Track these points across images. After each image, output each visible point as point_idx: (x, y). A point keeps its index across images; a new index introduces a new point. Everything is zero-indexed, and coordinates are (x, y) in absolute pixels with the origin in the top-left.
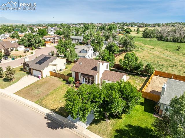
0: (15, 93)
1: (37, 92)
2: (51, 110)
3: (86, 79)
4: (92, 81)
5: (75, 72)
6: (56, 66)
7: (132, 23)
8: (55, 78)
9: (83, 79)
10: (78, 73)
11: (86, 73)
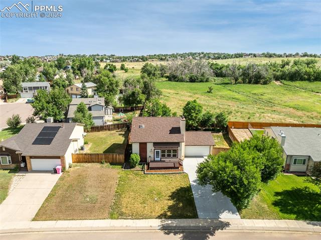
0: (34, 220)
1: (88, 199)
2: (159, 217)
3: (163, 151)
4: (175, 151)
5: (140, 143)
6: (77, 141)
7: (96, 55)
8: (89, 165)
9: (158, 153)
10: (145, 144)
11: (165, 141)
